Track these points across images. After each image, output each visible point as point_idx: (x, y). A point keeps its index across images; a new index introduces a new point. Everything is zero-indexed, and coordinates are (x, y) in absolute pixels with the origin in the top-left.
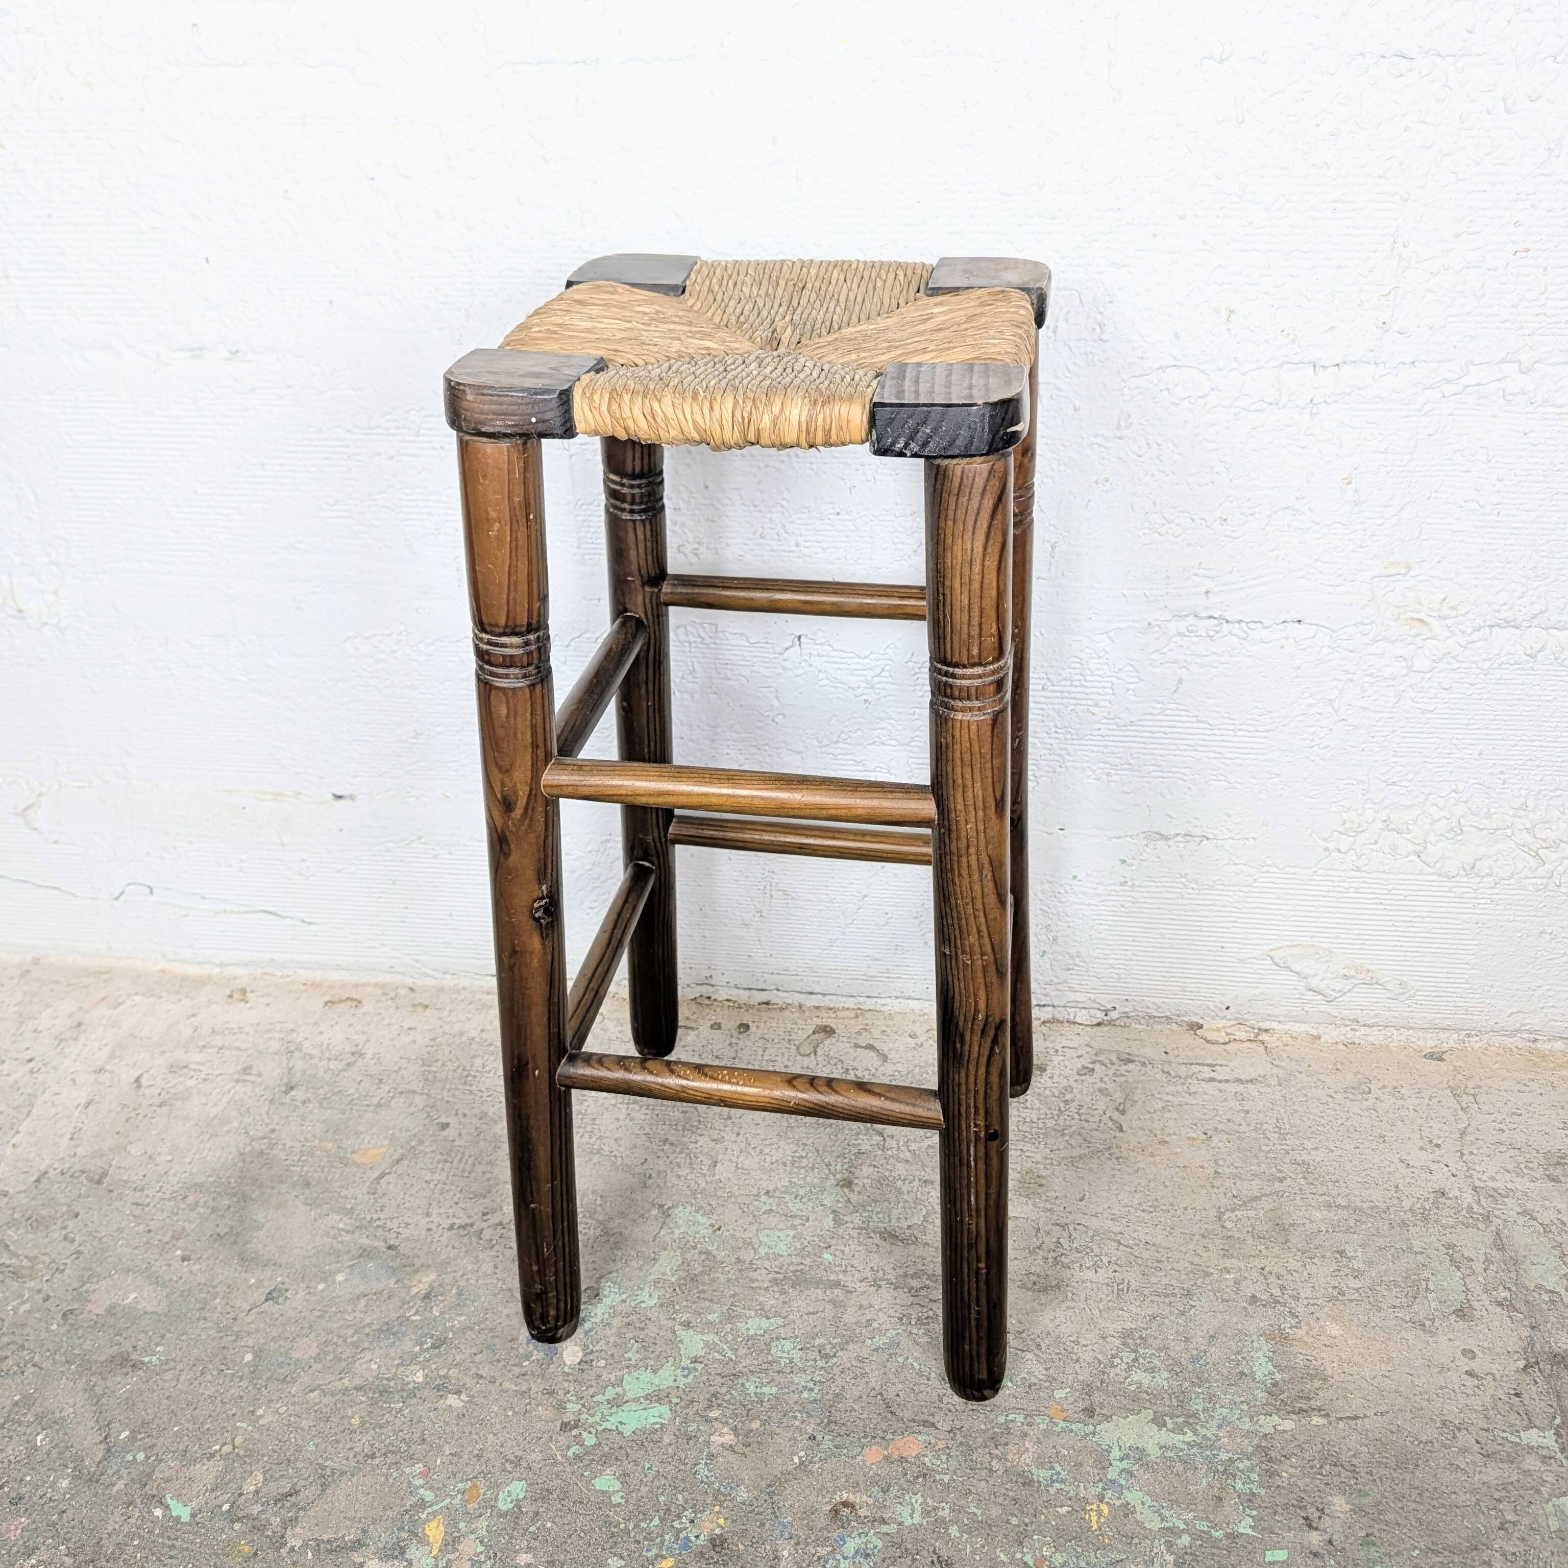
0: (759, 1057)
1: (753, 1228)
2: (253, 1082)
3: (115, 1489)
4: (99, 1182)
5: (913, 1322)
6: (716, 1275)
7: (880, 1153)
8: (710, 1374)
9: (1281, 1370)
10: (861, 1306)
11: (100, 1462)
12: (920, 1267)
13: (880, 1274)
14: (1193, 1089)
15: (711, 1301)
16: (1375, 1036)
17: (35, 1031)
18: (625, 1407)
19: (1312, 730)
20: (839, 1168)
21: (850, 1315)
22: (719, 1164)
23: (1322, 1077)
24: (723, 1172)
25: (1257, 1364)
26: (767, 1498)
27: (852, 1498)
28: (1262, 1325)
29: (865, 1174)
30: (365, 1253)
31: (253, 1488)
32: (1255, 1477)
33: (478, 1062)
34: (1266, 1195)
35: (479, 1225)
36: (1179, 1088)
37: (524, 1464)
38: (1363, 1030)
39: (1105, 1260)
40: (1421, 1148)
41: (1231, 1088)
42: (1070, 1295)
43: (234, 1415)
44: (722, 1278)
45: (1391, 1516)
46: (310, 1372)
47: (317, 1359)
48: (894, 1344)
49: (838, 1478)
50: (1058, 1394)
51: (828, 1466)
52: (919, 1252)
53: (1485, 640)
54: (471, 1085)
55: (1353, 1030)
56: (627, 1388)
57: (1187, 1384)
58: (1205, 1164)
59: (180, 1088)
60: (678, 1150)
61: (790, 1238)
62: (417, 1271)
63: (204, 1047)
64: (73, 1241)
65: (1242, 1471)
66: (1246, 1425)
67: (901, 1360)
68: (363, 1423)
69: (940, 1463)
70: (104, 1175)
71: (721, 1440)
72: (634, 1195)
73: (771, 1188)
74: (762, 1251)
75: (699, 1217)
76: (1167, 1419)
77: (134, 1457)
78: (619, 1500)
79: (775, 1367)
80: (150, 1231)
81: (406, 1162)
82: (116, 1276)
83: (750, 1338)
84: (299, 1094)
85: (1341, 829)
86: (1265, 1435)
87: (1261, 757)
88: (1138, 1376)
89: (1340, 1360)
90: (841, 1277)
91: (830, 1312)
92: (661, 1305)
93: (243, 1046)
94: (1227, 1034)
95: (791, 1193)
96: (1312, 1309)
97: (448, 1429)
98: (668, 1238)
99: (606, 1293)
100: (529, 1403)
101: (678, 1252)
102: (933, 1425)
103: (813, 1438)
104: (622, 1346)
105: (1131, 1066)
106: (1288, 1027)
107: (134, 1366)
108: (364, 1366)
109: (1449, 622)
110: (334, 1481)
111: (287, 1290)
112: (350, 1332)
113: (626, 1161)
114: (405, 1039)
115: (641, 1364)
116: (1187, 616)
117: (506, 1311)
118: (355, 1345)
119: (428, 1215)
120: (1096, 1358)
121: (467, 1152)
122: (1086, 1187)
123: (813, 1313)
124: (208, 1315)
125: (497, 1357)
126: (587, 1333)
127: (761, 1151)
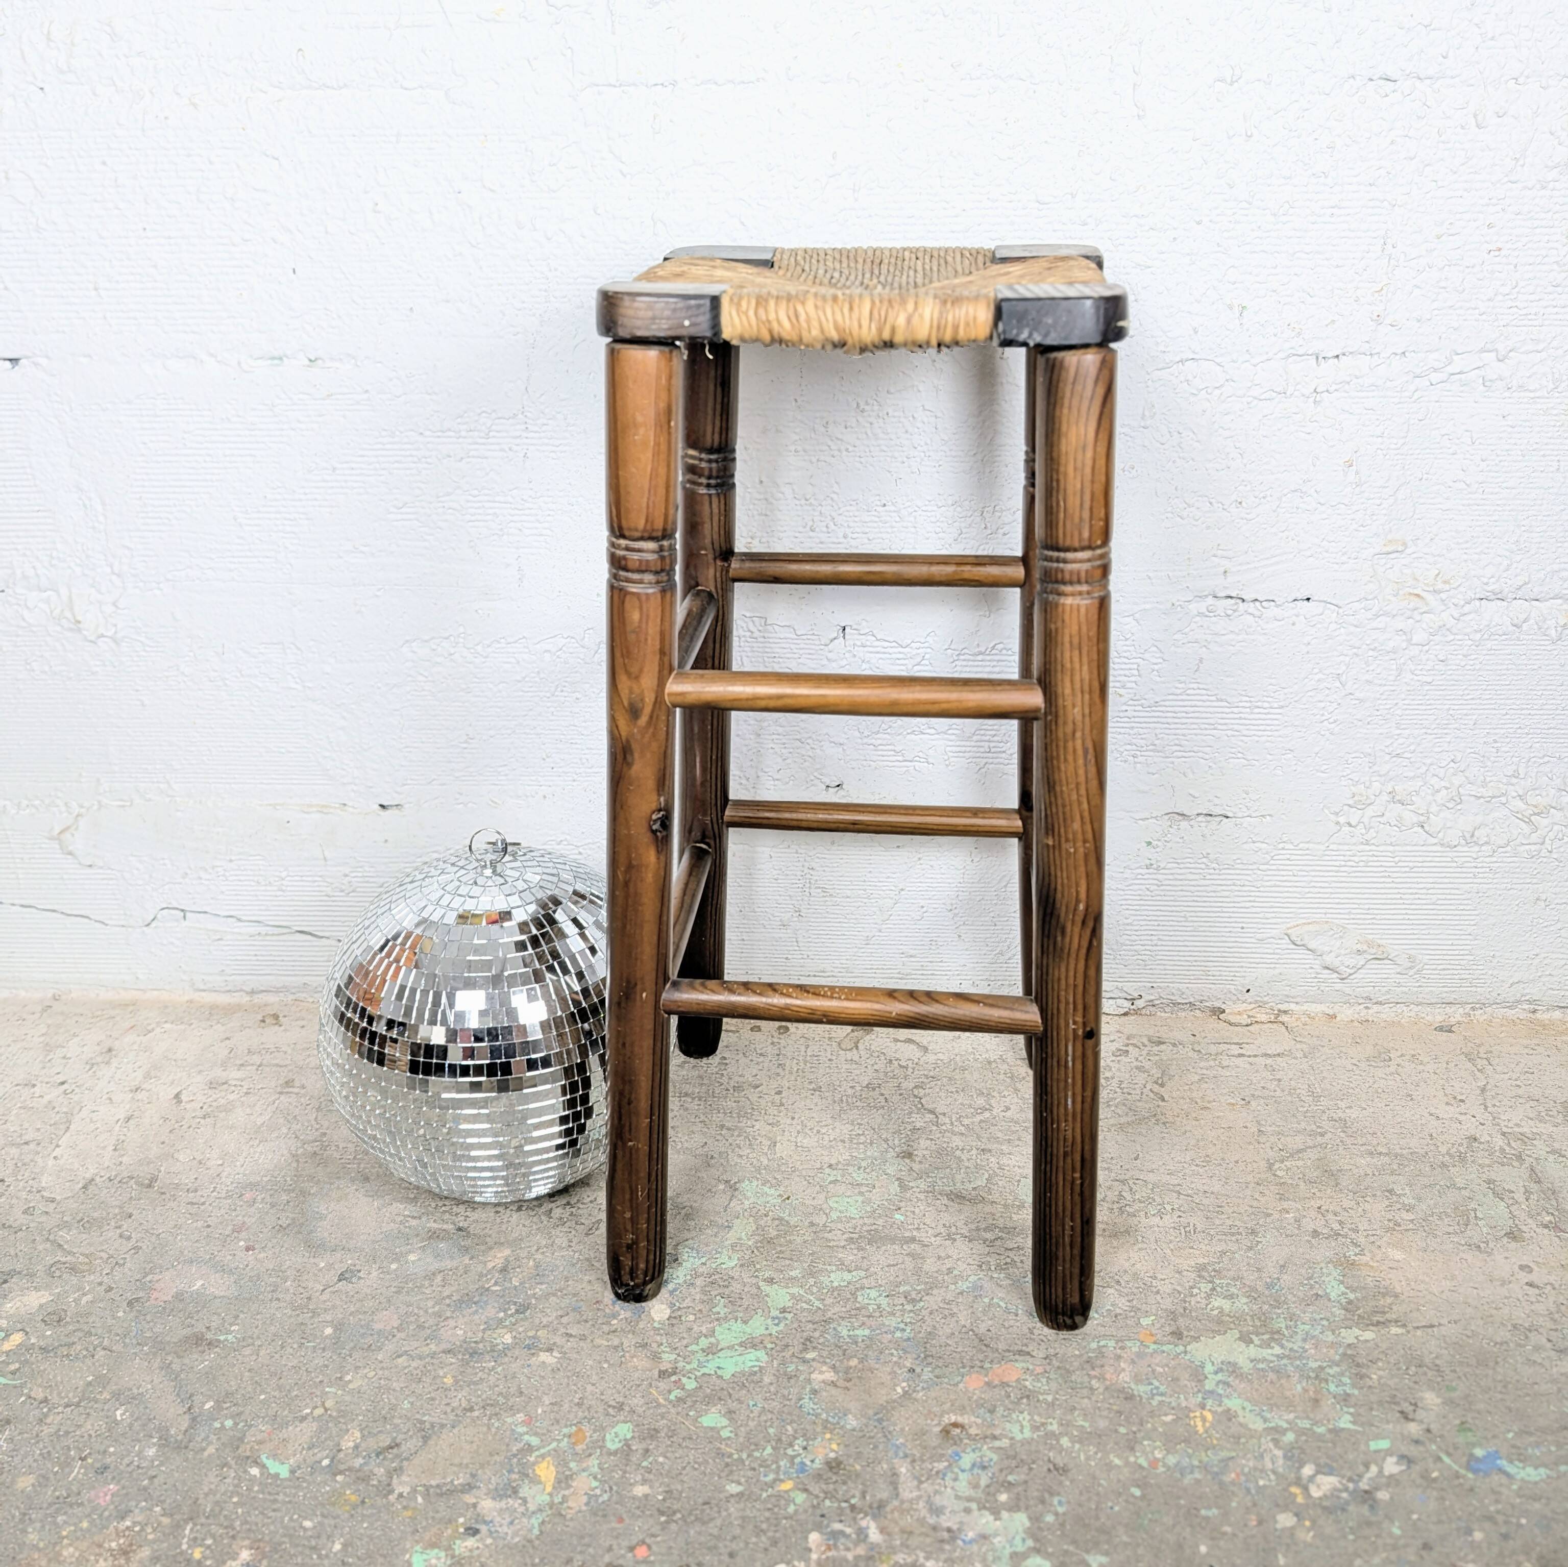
0: (803, 1053)
1: (822, 1196)
2: (297, 1094)
3: (206, 1454)
4: (150, 1186)
5: (993, 1268)
6: (792, 1238)
7: (934, 1128)
8: (800, 1321)
9: (1353, 1290)
10: (939, 1258)
11: (186, 1431)
12: (991, 1221)
13: (953, 1229)
14: (1225, 1063)
15: (791, 1259)
16: (1387, 1013)
17: (64, 1058)
18: (720, 1354)
19: (1323, 705)
20: (896, 1142)
21: (930, 1265)
22: (778, 1144)
23: (1343, 1049)
24: (784, 1149)
25: (1329, 1287)
26: (876, 1424)
27: (960, 1419)
28: (1327, 1254)
29: (923, 1146)
30: (434, 1236)
31: (351, 1444)
32: (1346, 1380)
34: (1310, 1147)
35: (547, 1206)
36: (1212, 1063)
37: (627, 1408)
38: (1376, 1008)
39: (1168, 1207)
40: (1447, 1104)
41: (1261, 1061)
42: (1140, 1238)
43: (321, 1382)
44: (799, 1240)
45: (1481, 1406)
46: (395, 1340)
47: (400, 1329)
48: (977, 1287)
49: (943, 1403)
50: (1145, 1322)
51: (933, 1394)
52: (988, 1209)
53: (1476, 612)
55: (1367, 1008)
56: (720, 1338)
57: (1266, 1307)
58: (1249, 1125)
59: (223, 1101)
60: (736, 1133)
61: (859, 1203)
62: (491, 1248)
63: (242, 1065)
64: (129, 1238)
65: (1333, 1376)
66: (1330, 1338)
67: (986, 1300)
68: (456, 1382)
69: (1042, 1385)
70: (154, 1179)
71: (821, 1377)
72: (699, 1174)
73: (833, 1162)
74: (834, 1215)
75: (766, 1189)
76: (1253, 1337)
77: (222, 1424)
78: (729, 1435)
79: (864, 1312)
80: (209, 1226)
82: (180, 1267)
83: (834, 1289)
85: (1351, 802)
86: (1349, 1345)
87: (1276, 733)
88: (1217, 1302)
89: (1408, 1279)
90: (915, 1233)
91: (909, 1263)
92: (742, 1265)
93: (282, 1063)
94: (1249, 1017)
95: (854, 1166)
96: (1372, 1239)
97: (545, 1382)
98: (738, 1208)
99: (685, 1257)
100: (623, 1356)
101: (751, 1219)
102: (1028, 1354)
103: (912, 1370)
104: (709, 1302)
105: (1163, 1047)
106: (1305, 1007)
107: (210, 1344)
108: (449, 1333)
109: (1443, 596)
110: (434, 1433)
111: (359, 1271)
112: (430, 1303)
113: (686, 1145)
115: (730, 1316)
116: (1206, 596)
117: (587, 1278)
118: (438, 1315)
120: (1175, 1290)
122: (1139, 1149)
123: (893, 1265)
124: (281, 1296)
125: (584, 1317)
126: (671, 1293)
127: (818, 1132)
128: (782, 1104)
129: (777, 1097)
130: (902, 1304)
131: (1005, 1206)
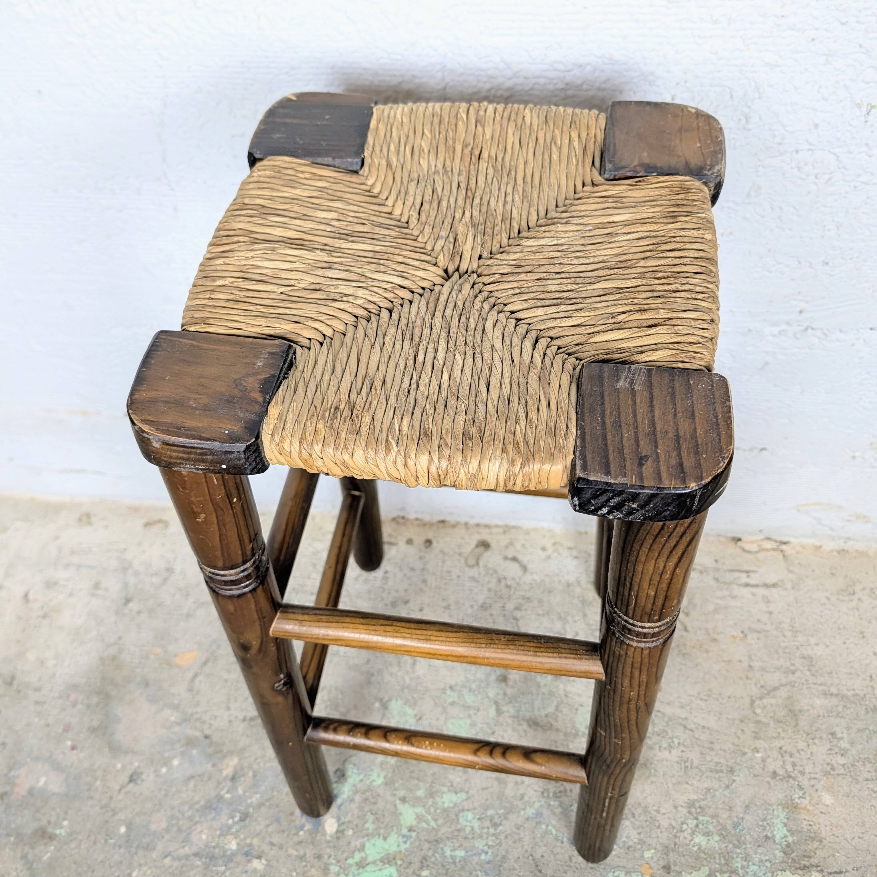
1: (443, 717)
2: (103, 596)
4: (10, 684)
8: (420, 840)
9: (792, 834)
14: (734, 593)
15: (418, 779)
16: (859, 546)
18: (367, 868)
23: (822, 581)
25: (776, 829)
28: (780, 796)
30: (190, 742)
34: (783, 685)
36: (725, 592)
38: (852, 543)
39: (676, 741)
41: (761, 592)
42: (653, 772)
46: (163, 841)
47: (167, 830)
48: (539, 814)
56: (368, 853)
57: (731, 846)
58: (743, 659)
59: (55, 602)
61: (468, 725)
62: (225, 756)
63: (67, 565)
67: (544, 827)
70: (13, 678)
72: (363, 691)
75: (407, 708)
76: (717, 874)
79: (462, 833)
80: (48, 725)
81: (211, 664)
82: (31, 763)
83: (445, 809)
84: (133, 606)
88: (699, 839)
89: (831, 825)
91: (496, 787)
92: (386, 783)
93: (93, 564)
94: (758, 546)
96: (813, 782)
99: (350, 773)
100: (306, 866)
104: (362, 817)
106: (801, 540)
107: (50, 837)
108: (197, 837)
111: (142, 773)
112: (186, 808)
113: (356, 660)
115: (376, 832)
118: (191, 819)
119: (228, 709)
120: (671, 824)
123: (485, 788)
124: (94, 794)
125: (283, 828)
126: (339, 807)
131: (566, 734)
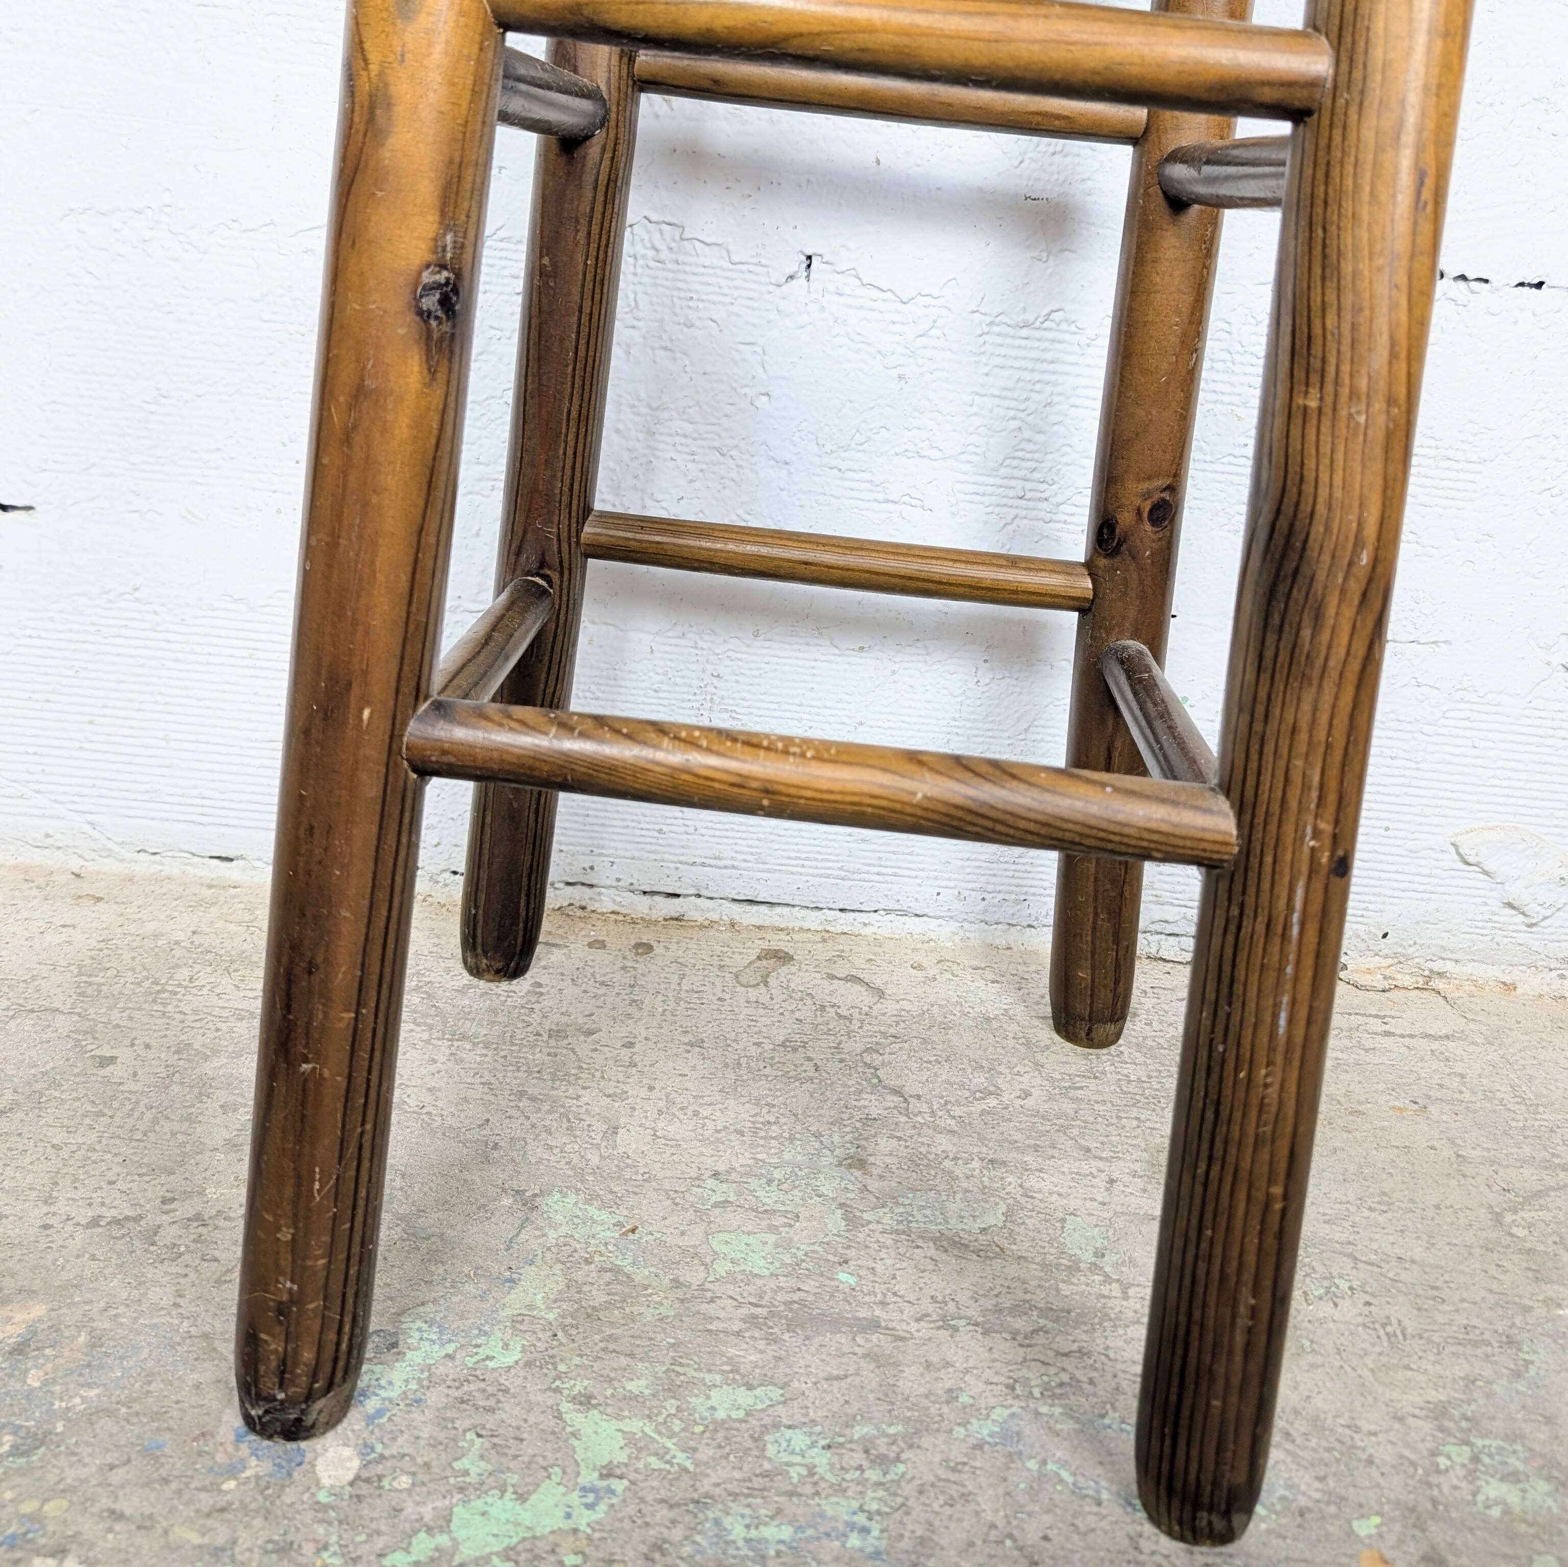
0: (674, 986)
1: (699, 1230)
6: (636, 1309)
7: (903, 1119)
8: (643, 1500)
10: (928, 1365)
12: (1021, 1295)
13: (951, 1307)
15: (632, 1355)
20: (836, 1139)
21: (911, 1381)
22: (621, 1131)
23: (1544, 1036)
24: (631, 1141)
29: (885, 1150)
33: (183, 974)
35: (153, 1219)
36: (1346, 1042)
39: (1343, 1285)
41: (1422, 1044)
42: (1307, 1344)
44: (649, 1315)
48: (1011, 1435)
52: (1012, 1270)
54: (164, 1004)
56: (460, 1534)
58: (1437, 1145)
60: (546, 1107)
61: (769, 1248)
67: (1032, 1465)
72: (467, 1175)
73: (721, 1168)
74: (721, 1268)
75: (592, 1211)
79: (779, 1483)
81: (20, 1115)
83: (718, 1426)
88: (1493, 1489)
90: (878, 1312)
91: (870, 1376)
92: (529, 1364)
94: (1385, 978)
95: (759, 1176)
98: (534, 1244)
99: (413, 1341)
101: (558, 1268)
104: (449, 1445)
106: (1469, 968)
113: (450, 1121)
114: (52, 939)
115: (491, 1481)
117: (195, 1378)
119: (48, 1201)
120: (1401, 1457)
121: (145, 1101)
123: (838, 1378)
125: (163, 1472)
126: (370, 1419)
127: (696, 1114)
128: (633, 1064)
129: (626, 1052)
130: (860, 1468)
131: (1044, 1266)
